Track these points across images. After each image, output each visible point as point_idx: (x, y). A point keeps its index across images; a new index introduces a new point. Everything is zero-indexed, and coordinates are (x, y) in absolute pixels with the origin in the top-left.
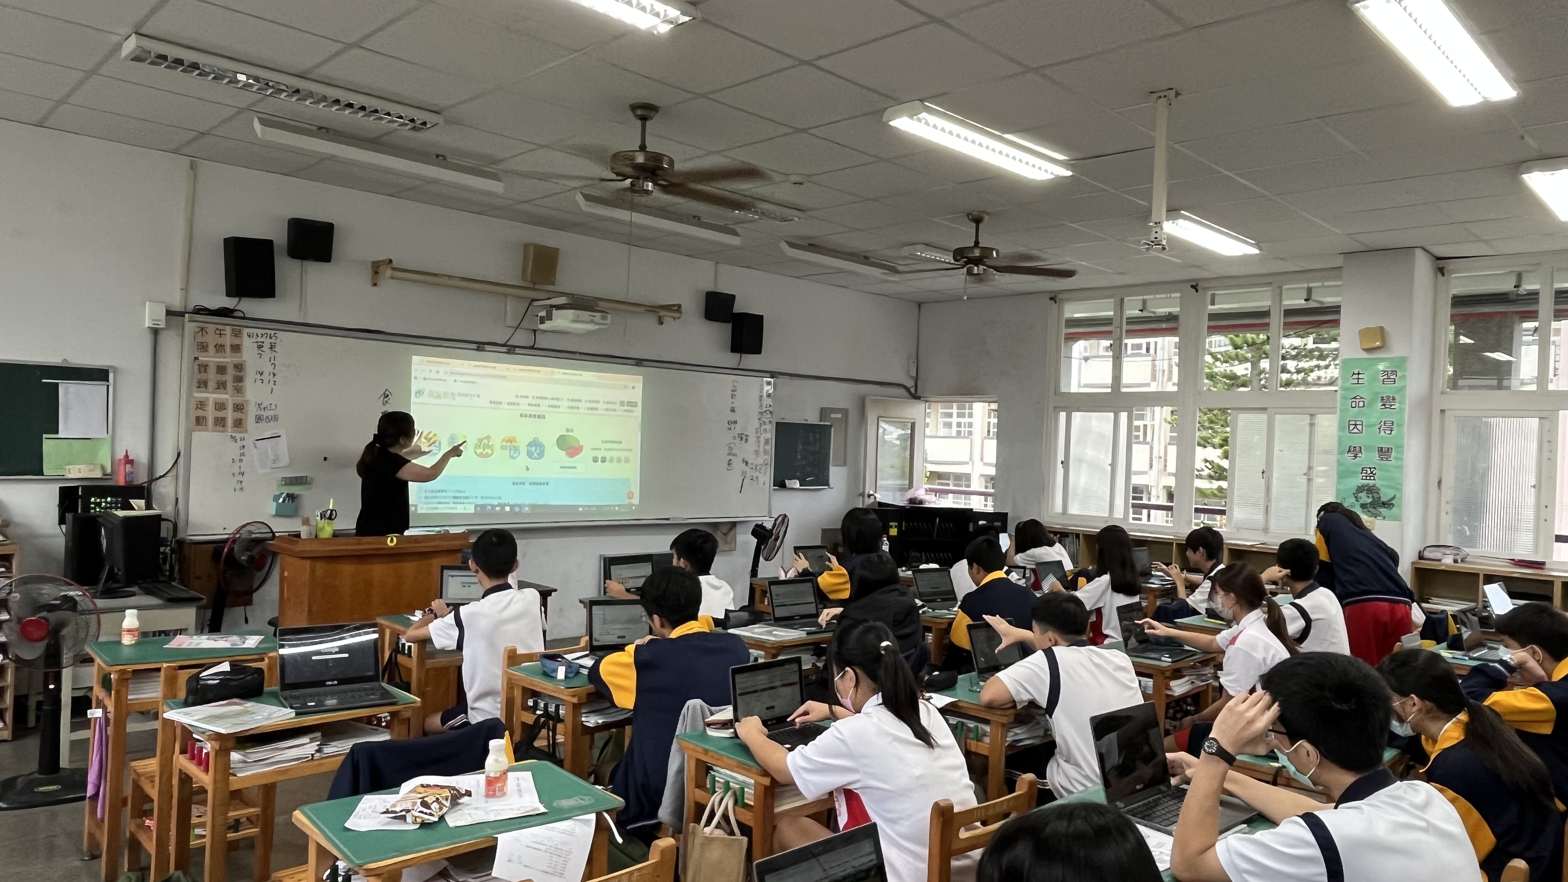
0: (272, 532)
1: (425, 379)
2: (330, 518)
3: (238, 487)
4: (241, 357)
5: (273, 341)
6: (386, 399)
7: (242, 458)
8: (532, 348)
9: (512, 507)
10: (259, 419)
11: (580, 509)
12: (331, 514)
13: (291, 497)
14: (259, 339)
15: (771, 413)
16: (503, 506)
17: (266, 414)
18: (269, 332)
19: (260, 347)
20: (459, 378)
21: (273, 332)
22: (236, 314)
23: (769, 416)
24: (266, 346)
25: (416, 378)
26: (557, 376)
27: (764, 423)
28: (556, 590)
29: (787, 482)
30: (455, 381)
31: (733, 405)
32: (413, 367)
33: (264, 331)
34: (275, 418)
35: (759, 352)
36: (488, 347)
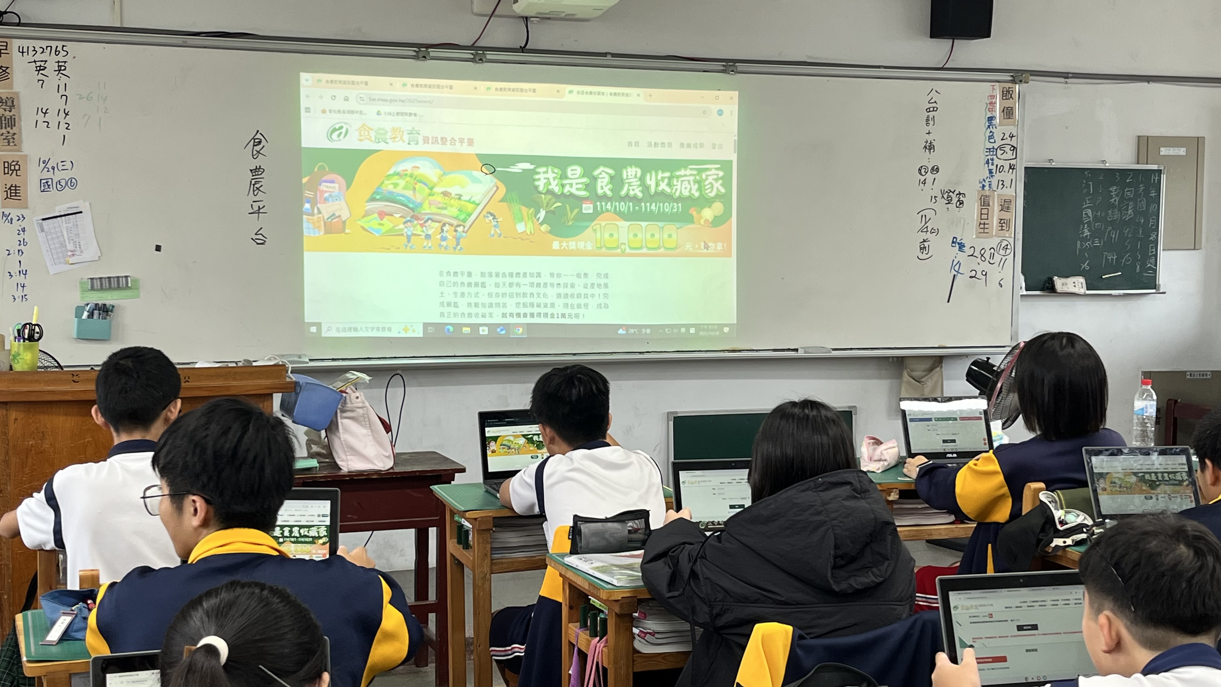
1: (324, 112)
2: (31, 338)
3: (20, 293)
4: (11, 86)
5: (60, 58)
6: (258, 148)
7: (22, 247)
8: (523, 49)
10: (45, 185)
12: (32, 331)
13: (105, 310)
14: (38, 57)
15: (1014, 148)
17: (58, 176)
18: (54, 44)
19: (40, 69)
20: (385, 108)
21: (60, 44)
22: (6, 18)
23: (1010, 154)
24: (51, 66)
25: (308, 110)
26: (574, 98)
27: (1000, 169)
29: (1059, 283)
30: (379, 113)
31: (929, 138)
32: (303, 92)
33: (44, 44)
34: (72, 183)
35: (988, 36)
36: (433, 52)
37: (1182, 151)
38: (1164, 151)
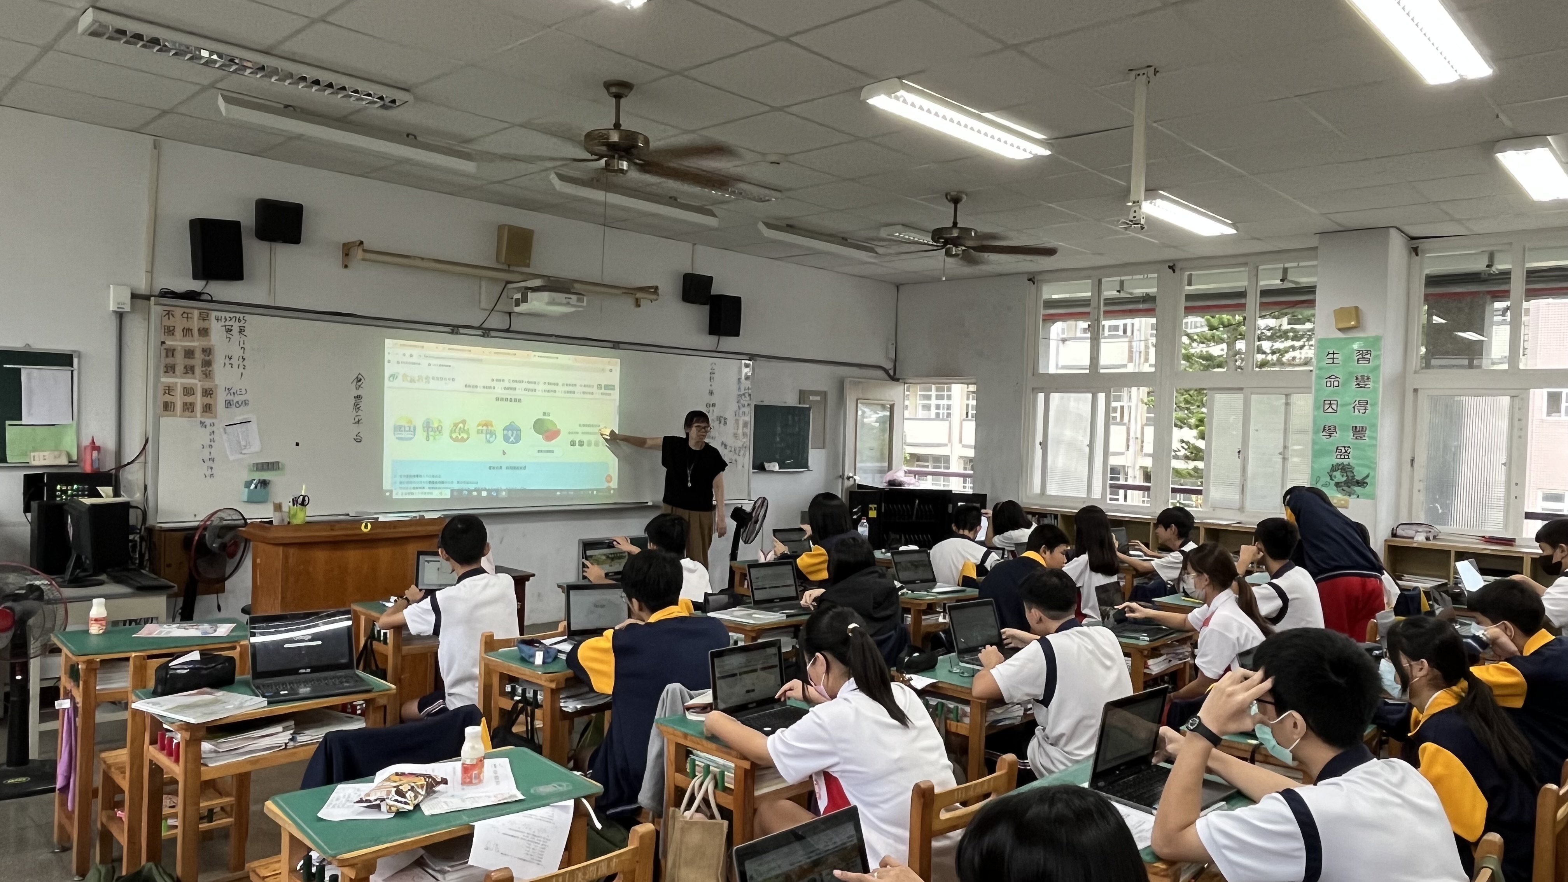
0: (244, 518)
1: (398, 362)
2: (303, 504)
3: (209, 472)
4: (210, 341)
5: (241, 324)
6: (359, 383)
7: (212, 443)
8: (508, 331)
9: (489, 491)
10: (228, 404)
11: (558, 493)
12: (304, 500)
13: (264, 483)
14: (228, 323)
15: (750, 395)
16: (479, 491)
17: (237, 398)
18: (238, 315)
19: (229, 331)
20: (433, 362)
21: (241, 316)
22: (203, 297)
23: (748, 398)
24: (236, 329)
25: (389, 362)
26: (537, 359)
27: (744, 406)
28: (534, 575)
29: (766, 465)
30: (430, 365)
31: (711, 388)
32: (386, 351)
33: (232, 315)
34: (246, 403)
35: (737, 335)
36: (462, 330)
37: (818, 398)
38: (811, 398)
